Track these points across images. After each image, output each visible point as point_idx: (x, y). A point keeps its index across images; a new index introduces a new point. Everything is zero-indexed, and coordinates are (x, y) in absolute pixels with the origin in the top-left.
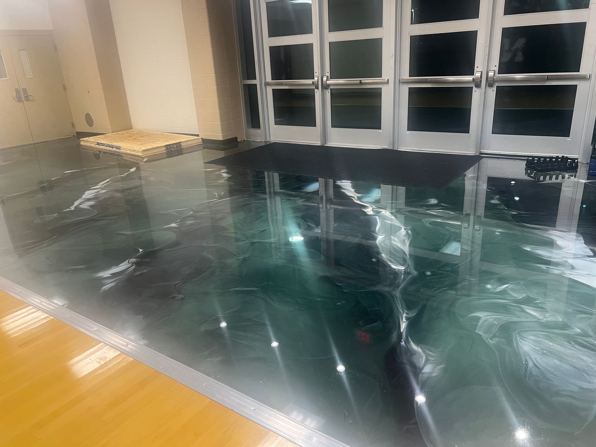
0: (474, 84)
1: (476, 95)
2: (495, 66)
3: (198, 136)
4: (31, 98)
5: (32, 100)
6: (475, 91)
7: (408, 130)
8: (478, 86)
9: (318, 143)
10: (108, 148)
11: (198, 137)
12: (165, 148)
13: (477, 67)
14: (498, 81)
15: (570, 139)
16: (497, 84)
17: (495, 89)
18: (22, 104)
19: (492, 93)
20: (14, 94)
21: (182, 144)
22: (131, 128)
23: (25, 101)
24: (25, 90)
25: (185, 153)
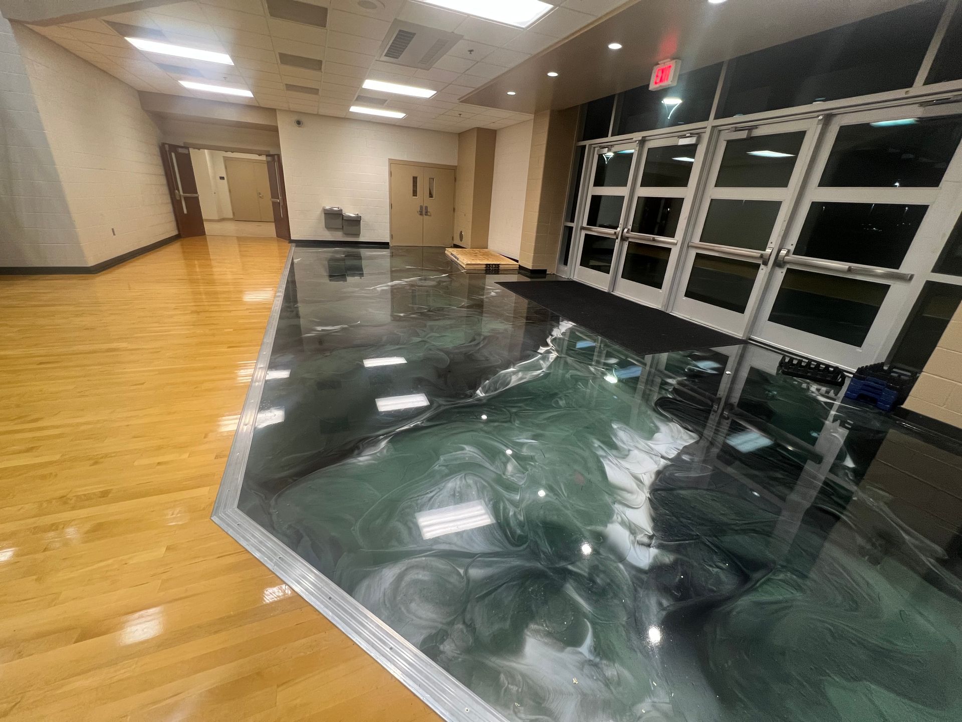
0: (762, 261)
1: (763, 273)
2: (792, 245)
3: (517, 261)
4: (429, 214)
5: (429, 215)
6: (762, 269)
7: (685, 296)
8: (765, 263)
9: (605, 289)
10: (454, 258)
11: (517, 263)
12: (485, 266)
13: (771, 243)
14: (788, 263)
15: (861, 351)
16: (788, 266)
17: (784, 271)
18: (422, 217)
19: (780, 275)
20: (419, 209)
21: (501, 266)
22: (487, 248)
23: (424, 215)
24: (426, 208)
25: (501, 274)
